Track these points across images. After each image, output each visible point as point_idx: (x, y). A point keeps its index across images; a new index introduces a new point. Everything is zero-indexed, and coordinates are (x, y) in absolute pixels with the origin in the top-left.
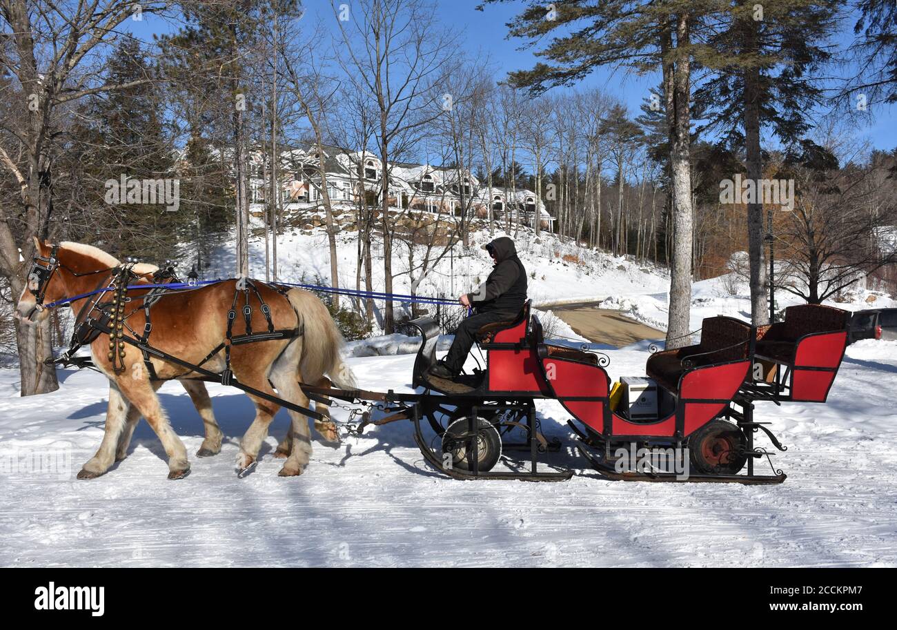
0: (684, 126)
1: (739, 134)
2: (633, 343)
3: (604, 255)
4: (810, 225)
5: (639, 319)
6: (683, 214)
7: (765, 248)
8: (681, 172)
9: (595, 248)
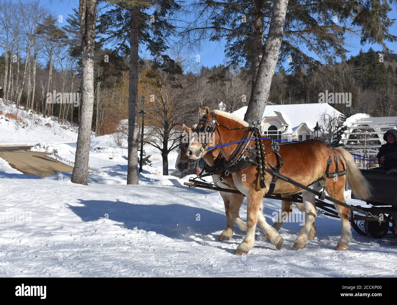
0: (91, 36)
1: (126, 46)
2: (52, 175)
3: (36, 115)
4: (166, 106)
5: (58, 159)
6: (88, 93)
7: (138, 119)
8: (88, 66)
9: (30, 110)
